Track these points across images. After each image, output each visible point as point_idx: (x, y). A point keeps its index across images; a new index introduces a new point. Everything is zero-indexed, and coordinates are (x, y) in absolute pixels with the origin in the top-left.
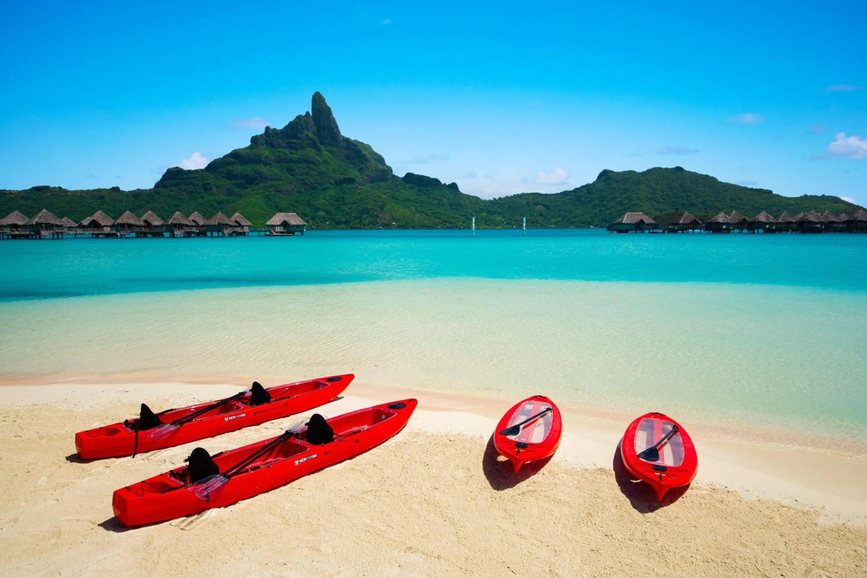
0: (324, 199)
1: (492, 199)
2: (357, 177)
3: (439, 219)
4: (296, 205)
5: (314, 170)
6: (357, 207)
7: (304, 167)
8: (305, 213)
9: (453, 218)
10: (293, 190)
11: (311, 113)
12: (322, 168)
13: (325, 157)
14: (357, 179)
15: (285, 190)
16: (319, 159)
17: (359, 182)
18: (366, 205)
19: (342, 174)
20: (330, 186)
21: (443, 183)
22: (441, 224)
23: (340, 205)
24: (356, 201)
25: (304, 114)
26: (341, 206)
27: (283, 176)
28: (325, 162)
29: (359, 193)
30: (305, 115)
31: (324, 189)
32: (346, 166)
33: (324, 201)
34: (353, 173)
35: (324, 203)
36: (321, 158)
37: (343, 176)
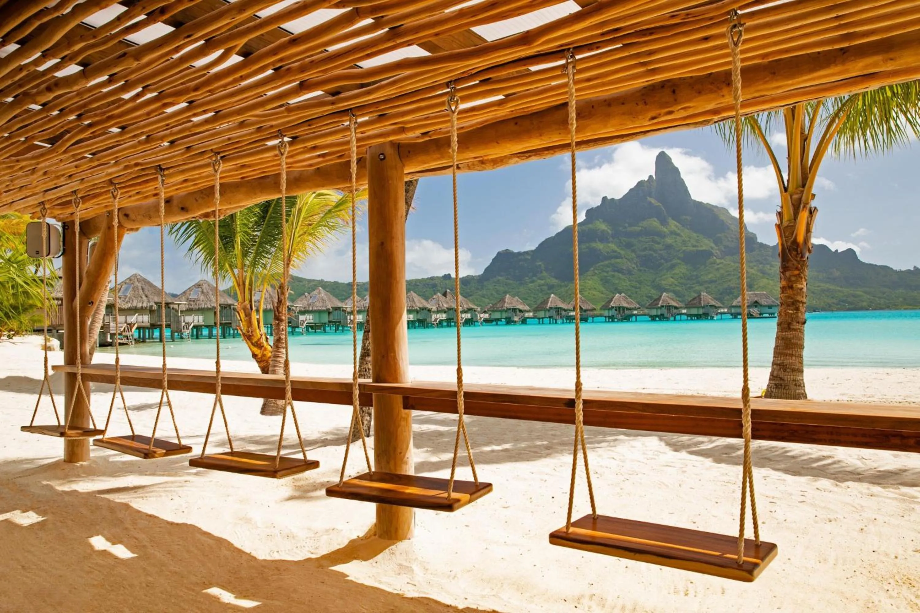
0: (672, 278)
1: (912, 269)
2: (712, 248)
3: (832, 298)
4: (638, 285)
5: (659, 243)
6: (716, 287)
7: (647, 240)
8: (650, 295)
9: (854, 296)
10: (634, 268)
11: (654, 177)
12: (669, 240)
13: (673, 227)
14: (714, 251)
15: (624, 268)
16: (665, 230)
17: (716, 255)
18: (729, 283)
19: (694, 246)
20: (679, 261)
21: (833, 250)
22: (837, 304)
23: (694, 284)
24: (714, 279)
25: (646, 178)
26: (694, 286)
27: (622, 252)
28: (673, 233)
29: (718, 269)
30: (648, 180)
31: (673, 267)
32: (698, 237)
33: (672, 280)
34: (706, 244)
35: (673, 283)
36: (667, 228)
37: (694, 248)
